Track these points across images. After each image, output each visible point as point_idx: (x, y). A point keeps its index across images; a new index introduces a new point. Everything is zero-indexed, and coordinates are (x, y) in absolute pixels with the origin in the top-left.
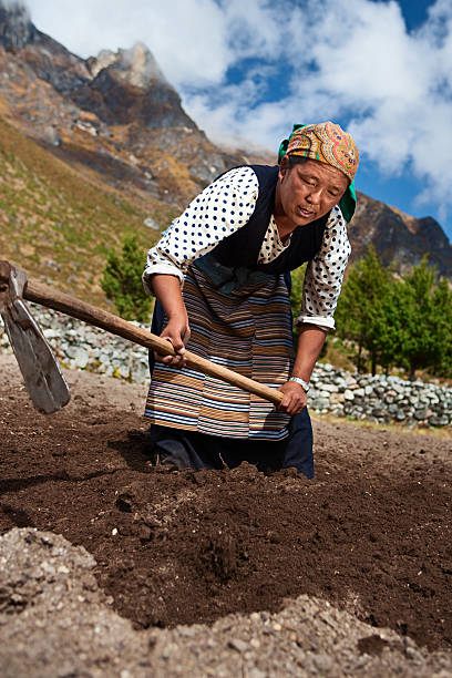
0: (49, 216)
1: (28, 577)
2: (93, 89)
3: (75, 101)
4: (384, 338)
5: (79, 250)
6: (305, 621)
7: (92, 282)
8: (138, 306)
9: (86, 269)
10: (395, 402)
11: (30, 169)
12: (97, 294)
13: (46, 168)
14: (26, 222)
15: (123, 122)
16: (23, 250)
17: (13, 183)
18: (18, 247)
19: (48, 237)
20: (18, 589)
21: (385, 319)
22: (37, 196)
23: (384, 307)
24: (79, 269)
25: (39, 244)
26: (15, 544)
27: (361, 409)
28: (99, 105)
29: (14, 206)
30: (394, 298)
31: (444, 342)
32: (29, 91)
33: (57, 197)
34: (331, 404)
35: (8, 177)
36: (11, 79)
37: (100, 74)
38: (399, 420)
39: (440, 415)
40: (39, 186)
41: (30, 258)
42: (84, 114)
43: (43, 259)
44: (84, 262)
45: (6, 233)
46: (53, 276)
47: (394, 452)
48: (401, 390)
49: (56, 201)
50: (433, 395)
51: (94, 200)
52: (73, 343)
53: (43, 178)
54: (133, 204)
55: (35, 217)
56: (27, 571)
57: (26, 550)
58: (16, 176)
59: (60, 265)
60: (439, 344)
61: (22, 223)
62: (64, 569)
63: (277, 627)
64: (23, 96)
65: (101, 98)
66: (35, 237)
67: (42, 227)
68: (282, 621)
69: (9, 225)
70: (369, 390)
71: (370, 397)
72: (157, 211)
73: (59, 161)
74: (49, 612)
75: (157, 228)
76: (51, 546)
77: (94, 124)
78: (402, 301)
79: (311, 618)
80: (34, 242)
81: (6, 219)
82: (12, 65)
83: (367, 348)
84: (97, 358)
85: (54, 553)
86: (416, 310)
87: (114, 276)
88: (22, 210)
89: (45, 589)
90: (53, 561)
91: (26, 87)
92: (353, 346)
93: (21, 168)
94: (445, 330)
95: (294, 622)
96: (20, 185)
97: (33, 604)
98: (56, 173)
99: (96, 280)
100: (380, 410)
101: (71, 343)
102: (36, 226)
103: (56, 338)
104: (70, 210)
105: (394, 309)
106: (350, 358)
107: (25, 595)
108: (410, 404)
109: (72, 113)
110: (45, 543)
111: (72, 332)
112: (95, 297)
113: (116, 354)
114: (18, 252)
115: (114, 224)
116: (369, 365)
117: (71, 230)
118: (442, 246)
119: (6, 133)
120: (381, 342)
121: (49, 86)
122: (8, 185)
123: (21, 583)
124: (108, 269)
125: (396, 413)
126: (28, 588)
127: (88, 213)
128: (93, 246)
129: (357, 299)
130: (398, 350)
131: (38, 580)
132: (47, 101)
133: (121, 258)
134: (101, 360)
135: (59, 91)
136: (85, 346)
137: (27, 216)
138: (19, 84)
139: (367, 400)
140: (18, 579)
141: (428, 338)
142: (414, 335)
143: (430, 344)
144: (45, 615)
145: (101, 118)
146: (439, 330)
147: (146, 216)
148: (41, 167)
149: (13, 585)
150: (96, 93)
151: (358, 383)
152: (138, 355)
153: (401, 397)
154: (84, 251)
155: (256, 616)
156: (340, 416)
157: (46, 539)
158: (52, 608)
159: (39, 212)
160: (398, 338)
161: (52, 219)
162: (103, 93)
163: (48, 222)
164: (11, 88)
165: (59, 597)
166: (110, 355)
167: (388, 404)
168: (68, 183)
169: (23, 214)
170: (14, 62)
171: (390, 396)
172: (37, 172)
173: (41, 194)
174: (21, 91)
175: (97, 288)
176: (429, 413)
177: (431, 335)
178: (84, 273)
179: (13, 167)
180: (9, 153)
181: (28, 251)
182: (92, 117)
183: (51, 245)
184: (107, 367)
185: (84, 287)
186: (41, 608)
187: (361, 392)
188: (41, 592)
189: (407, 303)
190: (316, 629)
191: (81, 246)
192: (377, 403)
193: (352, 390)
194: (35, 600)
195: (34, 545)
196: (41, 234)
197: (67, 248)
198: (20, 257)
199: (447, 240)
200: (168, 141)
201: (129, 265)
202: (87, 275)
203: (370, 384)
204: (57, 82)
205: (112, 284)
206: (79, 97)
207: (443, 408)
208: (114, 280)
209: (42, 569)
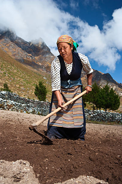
0: (22, 78)
1: (21, 172)
2: (30, 49)
3: (27, 52)
4: (99, 102)
5: (29, 85)
6: (83, 180)
7: (32, 92)
8: (43, 97)
9: (31, 89)
10: (102, 116)
11: (17, 67)
12: (33, 95)
13: (21, 67)
14: (17, 79)
15: (37, 56)
16: (16, 86)
17: (14, 71)
18: (16, 85)
19: (22, 83)
20: (18, 175)
21: (99, 98)
22: (19, 73)
23: (99, 95)
24: (29, 89)
25: (20, 84)
26: (18, 164)
27: (94, 118)
28: (32, 52)
29: (14, 76)
30: (101, 93)
31: (113, 102)
32: (16, 50)
33: (24, 73)
34: (88, 118)
35: (13, 70)
36: (12, 48)
37: (32, 45)
38: (103, 121)
39: (113, 119)
40: (19, 71)
41: (18, 87)
42: (28, 54)
43: (21, 88)
44: (30, 88)
45: (13, 82)
46: (24, 91)
47: (102, 130)
48: (104, 114)
49: (23, 74)
50: (111, 114)
51: (32, 73)
52: (29, 107)
53: (20, 69)
54: (41, 74)
55: (19, 78)
56: (20, 171)
57: (20, 166)
58: (15, 69)
59: (25, 89)
60: (112, 103)
61: (16, 80)
62: (29, 170)
63: (77, 182)
64: (15, 51)
65: (32, 51)
66: (19, 83)
67: (21, 80)
68: (78, 180)
69: (13, 80)
70: (96, 114)
71: (96, 115)
72: (46, 75)
73: (24, 65)
74: (26, 181)
75: (46, 79)
76: (25, 164)
77: (31, 57)
78: (103, 93)
79: (85, 179)
80: (19, 84)
81: (13, 79)
82: (12, 45)
83: (95, 105)
84: (34, 110)
85: (26, 166)
86: (106, 95)
87: (37, 91)
88: (16, 77)
89: (25, 175)
90: (26, 168)
91: (16, 49)
92: (92, 104)
93: (15, 67)
94: (113, 99)
95: (81, 180)
96: (15, 71)
97: (22, 179)
98: (23, 68)
99: (33, 92)
100: (99, 119)
101: (28, 107)
102: (19, 80)
103: (25, 106)
104: (27, 76)
105: (101, 95)
106: (91, 107)
107: (20, 176)
108: (106, 117)
109: (26, 54)
110: (24, 164)
111: (29, 104)
112: (33, 96)
113: (38, 109)
114: (15, 86)
115: (37, 79)
116: (96, 108)
117: (27, 81)
118: (111, 80)
119: (12, 60)
120: (98, 103)
121: (21, 49)
122: (13, 71)
123: (19, 174)
124: (36, 89)
125: (103, 119)
126: (21, 175)
127: (31, 77)
128: (32, 84)
129: (92, 93)
130: (102, 105)
131: (23, 172)
132: (20, 52)
133: (38, 87)
134: (35, 110)
135: (23, 49)
136: (32, 107)
137: (17, 78)
138: (14, 49)
139: (96, 116)
140: (18, 173)
141: (109, 101)
142: (106, 101)
143: (110, 103)
144: (25, 182)
145: (32, 55)
146: (111, 100)
147: (44, 77)
148: (20, 67)
149: (18, 174)
150: (31, 49)
151: (94, 112)
152: (44, 109)
153: (104, 115)
154: (30, 85)
155: (72, 179)
156: (90, 120)
157: (24, 163)
158: (26, 180)
159: (20, 77)
160: (102, 102)
161: (23, 79)
162: (33, 50)
163: (22, 79)
164: (12, 50)
165: (28, 177)
166: (37, 109)
167: (101, 117)
168: (26, 70)
169: (16, 78)
170: (13, 44)
171: (101, 115)
172: (19, 68)
173: (20, 73)
174: (15, 50)
175: (33, 93)
176: (110, 119)
177: (110, 101)
178: (30, 90)
179: (14, 67)
180: (12, 64)
181: (18, 86)
182: (31, 55)
183: (23, 84)
184: (37, 112)
185: (30, 93)
186: (24, 180)
187: (94, 115)
188: (24, 176)
189: (104, 94)
190: (86, 182)
191: (29, 84)
192: (98, 117)
193: (92, 114)
194: (22, 178)
195: (22, 164)
196: (20, 82)
197: (26, 85)
198: (16, 87)
199: (112, 78)
200: (48, 59)
201: (40, 88)
202: (31, 91)
203: (96, 113)
204: (22, 48)
205: (37, 93)
206: (27, 51)
207: (113, 117)
208: (37, 92)
209: (24, 170)
